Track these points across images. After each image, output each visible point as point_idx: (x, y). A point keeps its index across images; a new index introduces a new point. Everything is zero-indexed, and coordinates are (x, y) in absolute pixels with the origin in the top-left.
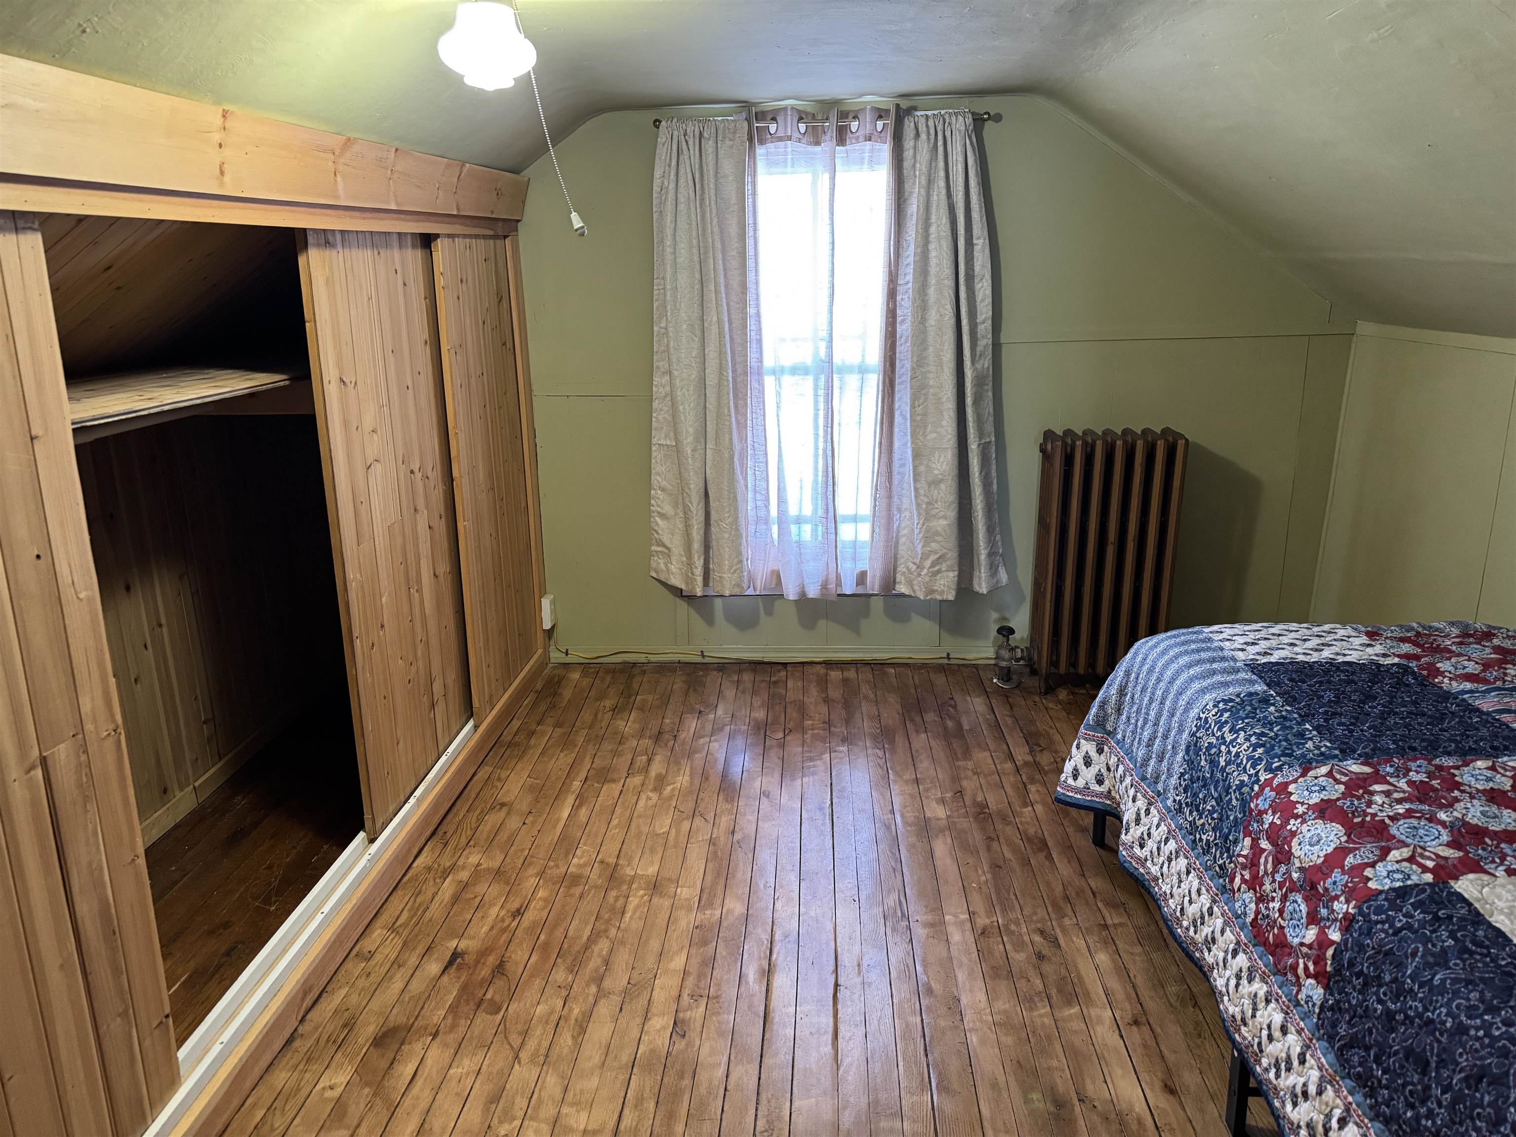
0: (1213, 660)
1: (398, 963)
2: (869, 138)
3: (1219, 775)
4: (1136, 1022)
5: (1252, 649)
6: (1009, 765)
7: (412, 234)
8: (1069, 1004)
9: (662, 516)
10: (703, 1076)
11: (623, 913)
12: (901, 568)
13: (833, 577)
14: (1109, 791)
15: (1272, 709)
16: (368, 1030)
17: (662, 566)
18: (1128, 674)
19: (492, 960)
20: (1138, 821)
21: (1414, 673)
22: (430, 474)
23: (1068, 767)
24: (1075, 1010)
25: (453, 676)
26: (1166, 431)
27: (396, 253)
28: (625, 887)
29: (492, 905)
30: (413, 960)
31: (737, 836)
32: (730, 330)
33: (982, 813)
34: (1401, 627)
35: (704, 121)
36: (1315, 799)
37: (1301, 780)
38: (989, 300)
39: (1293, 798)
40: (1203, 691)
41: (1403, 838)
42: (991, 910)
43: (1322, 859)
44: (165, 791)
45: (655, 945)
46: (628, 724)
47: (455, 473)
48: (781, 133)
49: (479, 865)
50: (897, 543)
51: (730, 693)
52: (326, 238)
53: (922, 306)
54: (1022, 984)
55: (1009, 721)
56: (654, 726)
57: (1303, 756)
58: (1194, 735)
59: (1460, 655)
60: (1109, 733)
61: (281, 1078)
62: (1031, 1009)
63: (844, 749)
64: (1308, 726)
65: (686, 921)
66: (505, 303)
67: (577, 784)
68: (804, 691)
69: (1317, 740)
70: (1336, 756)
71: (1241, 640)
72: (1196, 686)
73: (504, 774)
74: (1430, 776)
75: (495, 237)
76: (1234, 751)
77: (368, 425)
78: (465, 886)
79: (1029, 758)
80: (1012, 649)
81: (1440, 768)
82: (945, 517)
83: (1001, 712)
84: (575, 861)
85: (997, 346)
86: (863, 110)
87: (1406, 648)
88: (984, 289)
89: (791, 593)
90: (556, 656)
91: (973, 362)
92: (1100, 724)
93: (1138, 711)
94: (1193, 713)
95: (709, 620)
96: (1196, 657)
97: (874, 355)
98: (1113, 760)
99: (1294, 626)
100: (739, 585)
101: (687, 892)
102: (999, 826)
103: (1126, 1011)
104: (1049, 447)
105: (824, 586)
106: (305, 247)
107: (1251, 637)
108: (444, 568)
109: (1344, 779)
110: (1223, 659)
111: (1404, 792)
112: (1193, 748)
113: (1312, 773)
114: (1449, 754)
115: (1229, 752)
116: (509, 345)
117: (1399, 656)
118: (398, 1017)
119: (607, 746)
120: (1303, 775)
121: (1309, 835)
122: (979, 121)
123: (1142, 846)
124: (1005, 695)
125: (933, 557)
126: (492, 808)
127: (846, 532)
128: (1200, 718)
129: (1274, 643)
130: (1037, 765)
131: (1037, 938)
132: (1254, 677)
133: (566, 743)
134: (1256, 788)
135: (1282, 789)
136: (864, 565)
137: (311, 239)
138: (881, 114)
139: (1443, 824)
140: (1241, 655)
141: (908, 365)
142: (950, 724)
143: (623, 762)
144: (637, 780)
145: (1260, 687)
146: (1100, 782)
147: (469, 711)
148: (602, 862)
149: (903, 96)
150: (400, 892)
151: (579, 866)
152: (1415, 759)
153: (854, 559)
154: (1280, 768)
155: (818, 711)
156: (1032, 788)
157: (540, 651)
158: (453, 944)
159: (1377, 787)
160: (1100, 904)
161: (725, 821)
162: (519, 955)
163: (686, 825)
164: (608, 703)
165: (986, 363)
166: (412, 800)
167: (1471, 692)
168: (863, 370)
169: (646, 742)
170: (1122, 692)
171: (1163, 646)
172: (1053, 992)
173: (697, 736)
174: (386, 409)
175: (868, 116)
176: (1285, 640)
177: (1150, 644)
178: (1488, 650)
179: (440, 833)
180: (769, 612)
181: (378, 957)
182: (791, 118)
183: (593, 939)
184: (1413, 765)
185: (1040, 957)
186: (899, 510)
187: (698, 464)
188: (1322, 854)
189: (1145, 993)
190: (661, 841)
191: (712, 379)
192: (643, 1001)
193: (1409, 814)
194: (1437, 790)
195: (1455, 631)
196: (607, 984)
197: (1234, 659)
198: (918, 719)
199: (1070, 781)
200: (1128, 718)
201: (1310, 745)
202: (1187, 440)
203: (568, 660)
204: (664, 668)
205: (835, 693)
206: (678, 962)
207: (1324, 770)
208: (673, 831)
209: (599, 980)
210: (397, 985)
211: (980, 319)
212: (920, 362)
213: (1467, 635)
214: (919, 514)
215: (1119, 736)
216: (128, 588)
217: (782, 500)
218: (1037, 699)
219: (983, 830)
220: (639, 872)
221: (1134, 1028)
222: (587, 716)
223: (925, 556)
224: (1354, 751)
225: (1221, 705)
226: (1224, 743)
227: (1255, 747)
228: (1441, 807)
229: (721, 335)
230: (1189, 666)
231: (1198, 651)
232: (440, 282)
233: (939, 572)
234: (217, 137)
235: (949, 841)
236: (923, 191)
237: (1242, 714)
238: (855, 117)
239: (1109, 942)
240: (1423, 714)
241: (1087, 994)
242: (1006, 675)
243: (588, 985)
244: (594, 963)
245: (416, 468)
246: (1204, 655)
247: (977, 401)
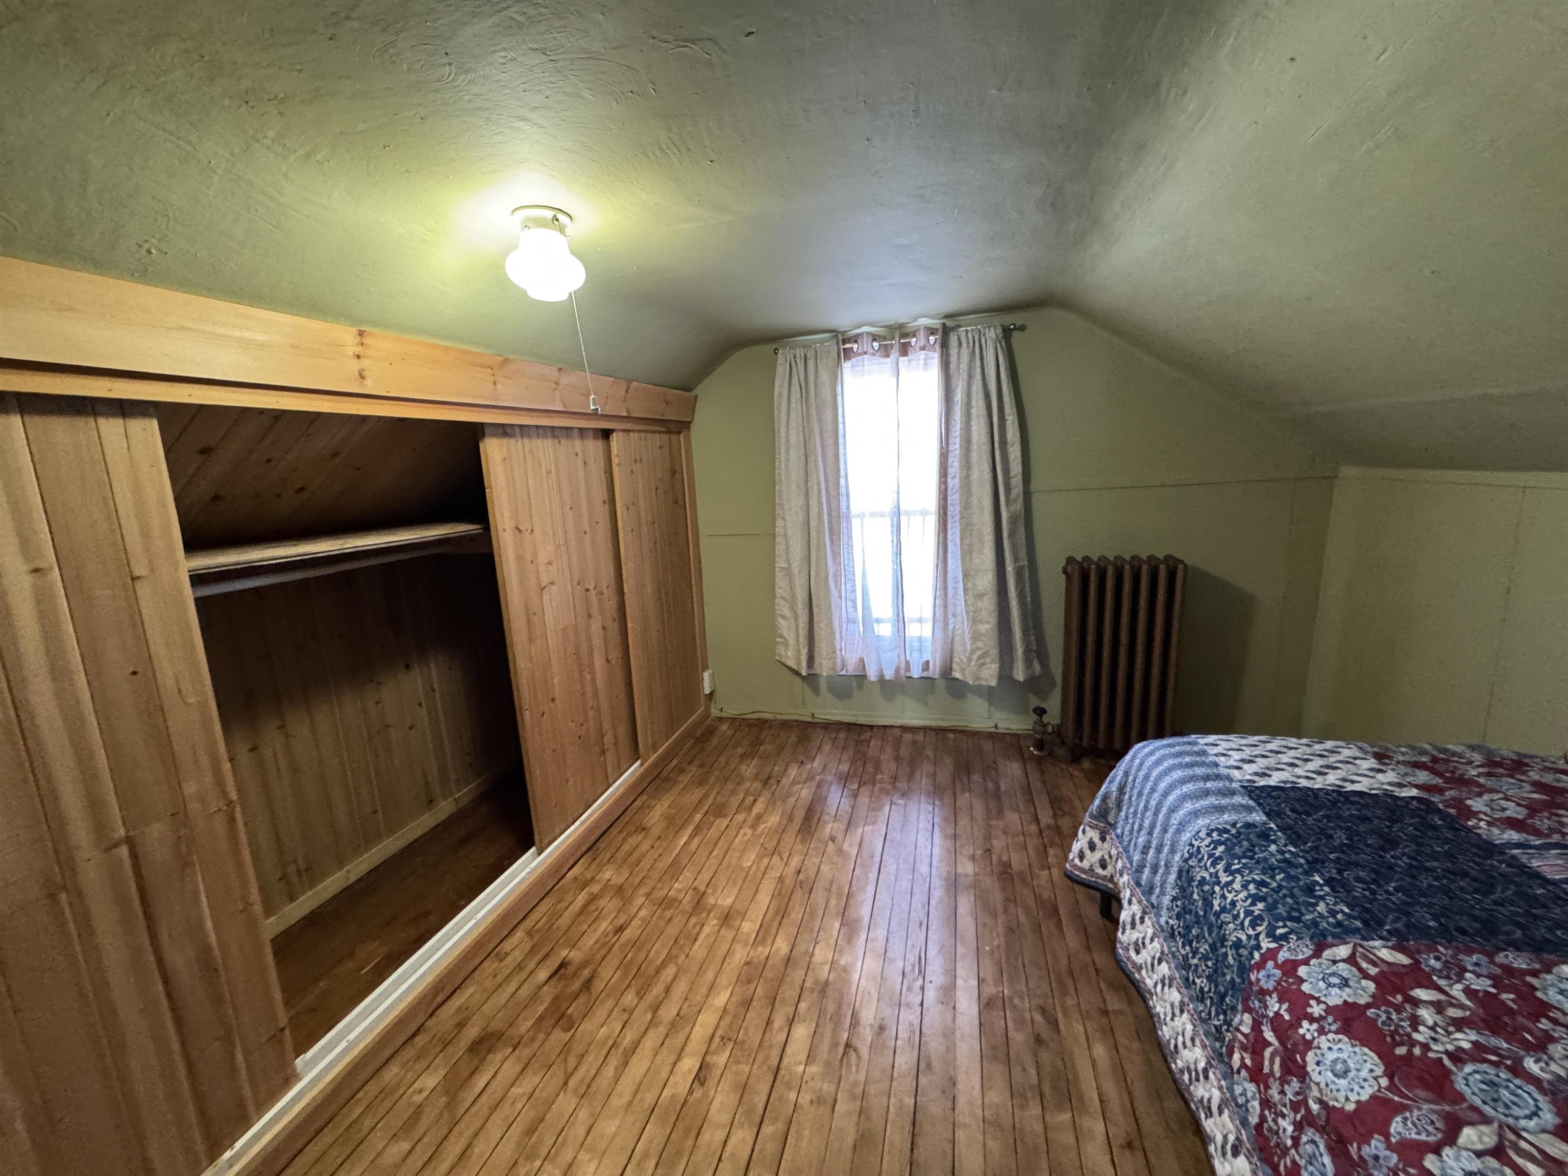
0: (1207, 778)
1: (520, 967)
2: (923, 348)
3: (1213, 918)
4: (1129, 1145)
5: (1249, 768)
6: (1033, 828)
7: (594, 429)
8: (1060, 1107)
9: (783, 617)
10: (706, 1136)
11: (696, 940)
12: (956, 660)
13: (903, 665)
14: (1112, 877)
15: (1273, 848)
16: (472, 1032)
17: (783, 652)
18: (1126, 774)
19: (586, 972)
20: (1133, 925)
21: (1439, 811)
22: (605, 591)
23: (1076, 847)
24: (1066, 1117)
25: (622, 730)
26: (1168, 558)
27: (577, 442)
28: (704, 915)
29: (604, 920)
30: (532, 965)
31: (801, 876)
32: (827, 487)
33: (1005, 873)
34: (1413, 748)
35: (806, 346)
36: (1336, 998)
37: (1313, 961)
38: (1019, 460)
39: (1305, 987)
40: (1196, 814)
41: (1477, 1102)
42: (999, 980)
43: (1350, 1107)
44: (431, 801)
45: (710, 975)
46: (748, 770)
47: (626, 590)
48: (860, 351)
49: (609, 880)
50: (953, 641)
51: (827, 747)
52: (504, 431)
53: (967, 465)
54: (1016, 1071)
55: (1039, 785)
56: (767, 770)
57: (1315, 924)
58: (1186, 861)
59: (1492, 791)
60: (1111, 825)
61: (393, 1072)
62: (1023, 1107)
63: (902, 802)
64: (1317, 878)
65: (740, 955)
66: (678, 476)
67: (698, 816)
68: (882, 749)
69: (1330, 900)
70: (1357, 931)
71: (1236, 756)
72: (1189, 806)
73: (654, 802)
74: (1497, 981)
75: (666, 433)
76: (1230, 897)
77: (542, 558)
78: (593, 898)
79: (1051, 822)
80: (1045, 725)
81: (1508, 970)
82: (988, 623)
83: (1034, 777)
84: (676, 885)
85: (1027, 495)
86: (918, 330)
87: (1423, 777)
88: (1015, 452)
89: (872, 675)
90: (715, 712)
91: (1007, 505)
92: (1103, 814)
93: (1135, 813)
94: (1186, 837)
95: (816, 690)
96: (1189, 772)
97: (931, 502)
98: (1114, 852)
99: (1292, 742)
100: (833, 669)
101: (749, 927)
102: (1018, 887)
103: (1121, 1128)
104: (1069, 570)
105: (897, 670)
106: (483, 436)
107: (1247, 753)
108: (615, 655)
109: (1373, 971)
110: (1218, 777)
111: (1462, 1007)
112: (1185, 874)
113: (1327, 953)
114: (1518, 947)
115: (1223, 897)
116: (681, 503)
117: (1416, 786)
118: (498, 1024)
119: (730, 786)
120: (1317, 954)
121: (1331, 1056)
122: (1007, 332)
123: (1138, 952)
124: (1039, 761)
125: (979, 653)
126: (636, 831)
127: (913, 631)
128: (1191, 845)
129: (1271, 762)
130: (1057, 829)
131: (1038, 1017)
132: (1252, 803)
133: (702, 781)
134: (1257, 955)
135: (1290, 968)
136: (927, 656)
137: (487, 431)
138: (932, 331)
139: (1535, 1081)
140: (1236, 774)
141: (958, 508)
142: (990, 785)
143: (735, 801)
144: (740, 817)
145: (1258, 817)
146: (1104, 866)
147: (636, 755)
148: (695, 889)
149: (947, 317)
150: (547, 899)
151: (680, 891)
152: (1470, 952)
153: (920, 650)
154: (1285, 937)
155: (889, 766)
156: (1051, 852)
157: (702, 708)
158: (564, 953)
159: (1422, 994)
160: (1103, 985)
161: (795, 861)
162: (607, 972)
163: (766, 861)
164: (740, 750)
165: (1019, 506)
166: (578, 823)
167: (1518, 845)
168: (924, 513)
169: (757, 785)
170: (1121, 789)
171: (1158, 755)
172: (1047, 1089)
173: (794, 782)
174: (563, 548)
175: (922, 334)
176: (1285, 758)
177: (1146, 750)
178: (1527, 787)
179: (595, 848)
180: (860, 687)
181: (509, 959)
182: (866, 340)
183: (664, 965)
184: (1469, 960)
185: (1039, 1041)
186: (954, 616)
187: (804, 580)
188: (1353, 1097)
189: (1142, 1108)
190: (743, 874)
191: (814, 522)
192: (681, 1038)
193: (1478, 1053)
194: (1511, 1012)
195: (1477, 758)
196: (662, 1012)
197: (1230, 779)
198: (965, 779)
199: (1077, 861)
200: (1127, 817)
201: (1321, 908)
202: (1185, 564)
203: (724, 715)
204: (786, 725)
205: (905, 752)
206: (721, 999)
207: (1343, 951)
208: (754, 868)
209: (656, 1008)
210: (511, 988)
211: (1012, 474)
212: (966, 507)
213: (1493, 763)
214: (968, 620)
215: (1119, 831)
216: (407, 666)
217: (866, 607)
218: (1064, 766)
219: (1003, 890)
220: (719, 902)
221: (1127, 1153)
222: (723, 759)
223: (973, 652)
224: (1381, 924)
225: (1215, 834)
226: (1219, 883)
227: (1256, 899)
228: (1529, 1048)
229: (819, 491)
230: (1183, 782)
231: (1192, 765)
232: (615, 461)
233: (984, 664)
234: (352, 350)
235: (973, 899)
236: (965, 384)
237: (1238, 851)
238: (914, 336)
239: (1109, 1032)
240: (1465, 875)
241: (1081, 1098)
242: (1040, 745)
243: (646, 1012)
244: (658, 989)
245: (591, 587)
246: (1199, 771)
247: (1012, 535)
